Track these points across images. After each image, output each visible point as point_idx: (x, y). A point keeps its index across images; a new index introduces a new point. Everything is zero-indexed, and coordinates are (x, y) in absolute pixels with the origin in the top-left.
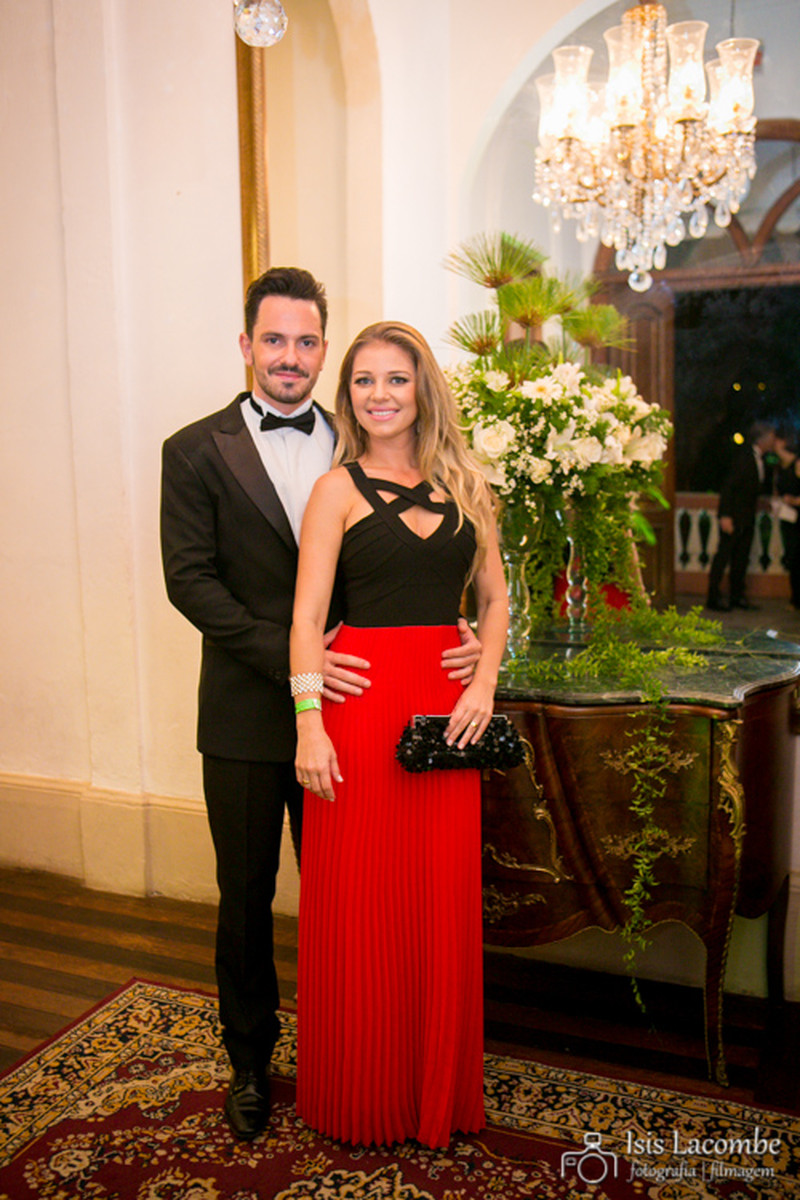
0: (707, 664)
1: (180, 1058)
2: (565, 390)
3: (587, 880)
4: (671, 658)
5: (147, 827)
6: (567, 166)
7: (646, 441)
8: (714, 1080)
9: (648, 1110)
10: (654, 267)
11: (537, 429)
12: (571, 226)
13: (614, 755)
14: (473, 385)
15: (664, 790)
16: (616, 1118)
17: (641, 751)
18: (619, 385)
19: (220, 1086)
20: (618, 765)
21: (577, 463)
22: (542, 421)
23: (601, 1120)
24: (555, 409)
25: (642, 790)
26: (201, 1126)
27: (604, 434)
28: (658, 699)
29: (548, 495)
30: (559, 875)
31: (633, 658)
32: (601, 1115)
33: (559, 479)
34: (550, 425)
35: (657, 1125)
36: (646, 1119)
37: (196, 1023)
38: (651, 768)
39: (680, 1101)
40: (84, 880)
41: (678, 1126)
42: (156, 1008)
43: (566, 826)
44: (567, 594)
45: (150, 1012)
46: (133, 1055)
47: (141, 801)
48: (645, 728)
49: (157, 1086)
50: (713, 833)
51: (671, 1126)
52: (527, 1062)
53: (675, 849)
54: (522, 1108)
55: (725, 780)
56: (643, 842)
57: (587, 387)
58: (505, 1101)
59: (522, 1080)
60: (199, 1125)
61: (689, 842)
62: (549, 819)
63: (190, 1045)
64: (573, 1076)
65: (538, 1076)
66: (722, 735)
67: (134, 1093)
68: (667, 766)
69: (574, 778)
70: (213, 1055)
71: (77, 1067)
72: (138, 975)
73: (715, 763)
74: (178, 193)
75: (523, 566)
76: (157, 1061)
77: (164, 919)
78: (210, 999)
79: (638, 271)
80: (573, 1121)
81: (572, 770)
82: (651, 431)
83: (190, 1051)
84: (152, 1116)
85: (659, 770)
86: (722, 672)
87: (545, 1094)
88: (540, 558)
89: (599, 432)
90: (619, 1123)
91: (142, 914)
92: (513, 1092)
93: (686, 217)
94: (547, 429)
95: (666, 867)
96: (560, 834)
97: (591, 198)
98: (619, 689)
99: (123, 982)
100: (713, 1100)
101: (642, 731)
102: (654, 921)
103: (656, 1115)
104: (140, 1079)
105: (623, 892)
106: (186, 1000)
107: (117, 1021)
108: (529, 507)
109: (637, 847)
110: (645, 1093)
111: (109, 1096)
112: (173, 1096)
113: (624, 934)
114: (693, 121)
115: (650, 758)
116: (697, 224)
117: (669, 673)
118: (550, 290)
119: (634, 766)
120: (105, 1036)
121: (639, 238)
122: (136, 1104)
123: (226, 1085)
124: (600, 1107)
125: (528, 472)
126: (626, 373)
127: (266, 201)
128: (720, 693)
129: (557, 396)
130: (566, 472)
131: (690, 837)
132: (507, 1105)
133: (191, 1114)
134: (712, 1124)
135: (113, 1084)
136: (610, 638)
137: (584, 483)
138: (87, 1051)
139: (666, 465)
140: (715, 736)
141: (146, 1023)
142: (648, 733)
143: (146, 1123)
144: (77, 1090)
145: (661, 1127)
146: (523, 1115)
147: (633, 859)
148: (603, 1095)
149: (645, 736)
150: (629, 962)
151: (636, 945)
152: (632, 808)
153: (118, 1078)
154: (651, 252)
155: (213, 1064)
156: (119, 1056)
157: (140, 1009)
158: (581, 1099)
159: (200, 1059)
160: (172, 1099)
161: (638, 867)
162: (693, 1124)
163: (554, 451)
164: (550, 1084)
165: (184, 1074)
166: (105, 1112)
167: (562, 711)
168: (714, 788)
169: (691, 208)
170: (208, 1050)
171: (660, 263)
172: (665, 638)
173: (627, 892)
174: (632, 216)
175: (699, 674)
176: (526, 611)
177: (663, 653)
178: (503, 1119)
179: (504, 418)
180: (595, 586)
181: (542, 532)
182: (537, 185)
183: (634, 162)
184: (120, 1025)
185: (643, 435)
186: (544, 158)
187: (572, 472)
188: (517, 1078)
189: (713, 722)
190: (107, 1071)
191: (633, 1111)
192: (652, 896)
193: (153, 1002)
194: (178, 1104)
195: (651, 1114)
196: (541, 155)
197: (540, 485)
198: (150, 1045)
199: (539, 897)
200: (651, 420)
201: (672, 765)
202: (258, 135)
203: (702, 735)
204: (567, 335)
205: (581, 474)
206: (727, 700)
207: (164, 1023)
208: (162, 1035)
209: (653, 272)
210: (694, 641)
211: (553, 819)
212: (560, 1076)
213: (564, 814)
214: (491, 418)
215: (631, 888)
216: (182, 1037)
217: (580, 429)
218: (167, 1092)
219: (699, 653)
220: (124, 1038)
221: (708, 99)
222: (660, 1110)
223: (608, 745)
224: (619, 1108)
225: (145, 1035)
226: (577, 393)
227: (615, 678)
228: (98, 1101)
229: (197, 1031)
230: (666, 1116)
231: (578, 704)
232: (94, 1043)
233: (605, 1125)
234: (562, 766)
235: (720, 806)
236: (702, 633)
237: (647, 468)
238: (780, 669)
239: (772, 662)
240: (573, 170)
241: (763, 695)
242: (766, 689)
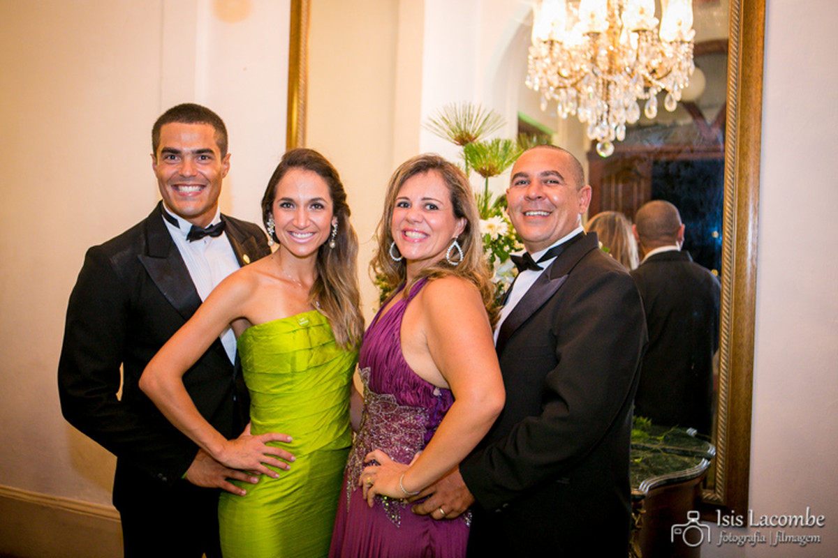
6: (548, 61)
10: (616, 139)
12: (553, 104)
24: (500, 242)
34: (495, 255)
74: (245, 69)
79: (604, 141)
93: (642, 103)
94: (494, 258)
97: (569, 86)
114: (645, 31)
116: (649, 109)
127: (306, 77)
129: (502, 232)
154: (614, 127)
163: (498, 276)
169: (645, 96)
171: (621, 136)
174: (600, 99)
182: (530, 75)
183: (599, 59)
186: (535, 55)
196: (532, 53)
209: (616, 142)
238: (685, 466)
239: (681, 458)
240: (553, 64)
241: (666, 487)
242: (669, 482)
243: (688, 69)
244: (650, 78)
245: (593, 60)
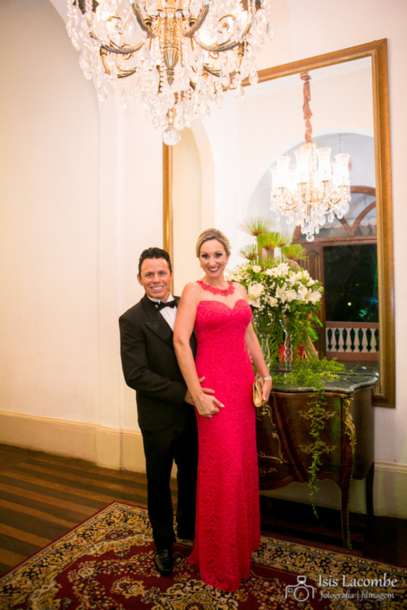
0: (339, 377)
1: (131, 533)
2: (282, 273)
3: (293, 462)
4: (325, 375)
5: (121, 442)
6: (282, 197)
7: (313, 294)
8: (346, 547)
9: (319, 558)
10: (315, 233)
11: (272, 287)
12: (284, 219)
13: (303, 412)
14: (248, 271)
15: (323, 426)
16: (306, 562)
17: (314, 410)
18: (303, 273)
19: (146, 544)
20: (305, 416)
21: (287, 299)
22: (274, 283)
23: (300, 562)
24: (279, 279)
25: (315, 426)
26: (138, 560)
27: (298, 289)
28: (320, 390)
29: (277, 311)
30: (282, 460)
31: (310, 375)
32: (300, 560)
33: (281, 305)
34: (277, 285)
35: (323, 565)
36: (318, 562)
37: (138, 519)
38: (318, 417)
39: (332, 555)
40: (96, 463)
41: (331, 565)
42: (122, 513)
43: (285, 441)
44: (284, 352)
45: (120, 514)
46: (112, 531)
47: (119, 432)
48: (315, 401)
49: (121, 543)
50: (343, 444)
51: (328, 565)
52: (270, 538)
53: (328, 450)
54: (267, 557)
55: (347, 422)
56: (316, 447)
57: (291, 272)
58: (260, 554)
59: (267, 545)
60: (138, 559)
61: (334, 447)
62: (278, 438)
63: (135, 528)
64: (288, 544)
65: (274, 544)
66: (346, 404)
67: (112, 546)
68: (324, 416)
69: (288, 421)
70: (144, 531)
71: (90, 534)
72: (115, 500)
73: (343, 415)
75: (267, 339)
76: (122, 533)
77: (127, 479)
78: (144, 510)
79: (310, 234)
80: (288, 562)
81: (287, 418)
82: (316, 290)
83: (135, 530)
84: (119, 555)
85: (321, 418)
86: (345, 381)
87: (277, 551)
88: (274, 338)
89: (295, 288)
90: (307, 564)
91: (119, 477)
92: (264, 550)
93: (326, 216)
94: (276, 286)
95: (324, 457)
96: (282, 444)
97: (291, 209)
98: (305, 386)
99: (110, 502)
100: (346, 555)
101: (314, 402)
102: (321, 480)
103: (322, 561)
104: (115, 540)
105: (308, 467)
106: (134, 510)
107: (106, 517)
108: (269, 315)
109: (313, 449)
110: (317, 551)
111: (102, 547)
112: (127, 547)
113: (309, 485)
114: (327, 181)
115: (317, 413)
116: (330, 218)
117: (324, 381)
118: (276, 237)
119: (311, 416)
120: (101, 522)
121: (309, 222)
122: (113, 550)
123: (149, 544)
124: (299, 557)
125: (269, 302)
126: (305, 269)
127: (172, 207)
128: (344, 387)
129: (280, 274)
130: (283, 303)
131: (334, 445)
132: (261, 555)
133: (134, 555)
134: (345, 565)
135: (104, 542)
136: (301, 367)
137: (290, 307)
138: (94, 529)
139: (321, 303)
140: (343, 404)
141: (118, 519)
142: (316, 403)
143: (116, 558)
144: (90, 543)
145: (324, 565)
146: (268, 559)
147: (311, 454)
148: (300, 552)
149: (315, 405)
150: (311, 496)
151: (314, 489)
152: (311, 433)
153: (106, 539)
154: (314, 228)
155: (144, 535)
156: (107, 531)
157: (116, 513)
158: (292, 553)
159: (139, 533)
160: (127, 549)
161: (314, 457)
162: (337, 565)
163: (279, 295)
164: (279, 547)
165: (132, 539)
166: (101, 553)
167: (283, 395)
168: (343, 425)
169: (328, 212)
170: (142, 530)
171: (317, 232)
172: (323, 369)
173: (310, 467)
174: (306, 215)
175: (336, 381)
176: (268, 357)
177: (322, 374)
178: (260, 561)
179: (260, 282)
180: (295, 348)
181: (274, 328)
182: (271, 204)
183: (306, 196)
184: (108, 519)
185: (312, 292)
186: (274, 195)
187: (286, 302)
188: (265, 544)
189: (342, 398)
190: (102, 537)
191: (313, 559)
192: (320, 469)
193: (121, 510)
194: (129, 551)
195: (320, 560)
196: (273, 194)
197: (273, 308)
198: (119, 527)
199: (274, 469)
200: (315, 287)
201: (326, 416)
202: (170, 184)
203: (338, 404)
204: (283, 255)
205: (289, 303)
206: (347, 390)
207: (125, 519)
208: (124, 524)
209: (315, 235)
210: (334, 370)
211: (280, 438)
212: (283, 544)
213: (284, 435)
214: (254, 282)
215: (311, 466)
216: (132, 524)
217: (288, 287)
218: (125, 546)
219: (336, 374)
220: (109, 524)
221: (332, 174)
222: (324, 559)
223: (301, 408)
224: (307, 557)
225: (117, 523)
226: (287, 274)
227: (303, 382)
228: (98, 548)
229: (138, 522)
230: (326, 561)
231: (289, 392)
232: (97, 526)
233: (301, 564)
234: (283, 416)
235: (345, 433)
236: (337, 367)
237: (314, 304)
238: (367, 380)
239: (364, 377)
240: (284, 198)
241: (361, 389)
242: (362, 387)
243: (348, 199)
244: (331, 203)
245: (304, 196)
